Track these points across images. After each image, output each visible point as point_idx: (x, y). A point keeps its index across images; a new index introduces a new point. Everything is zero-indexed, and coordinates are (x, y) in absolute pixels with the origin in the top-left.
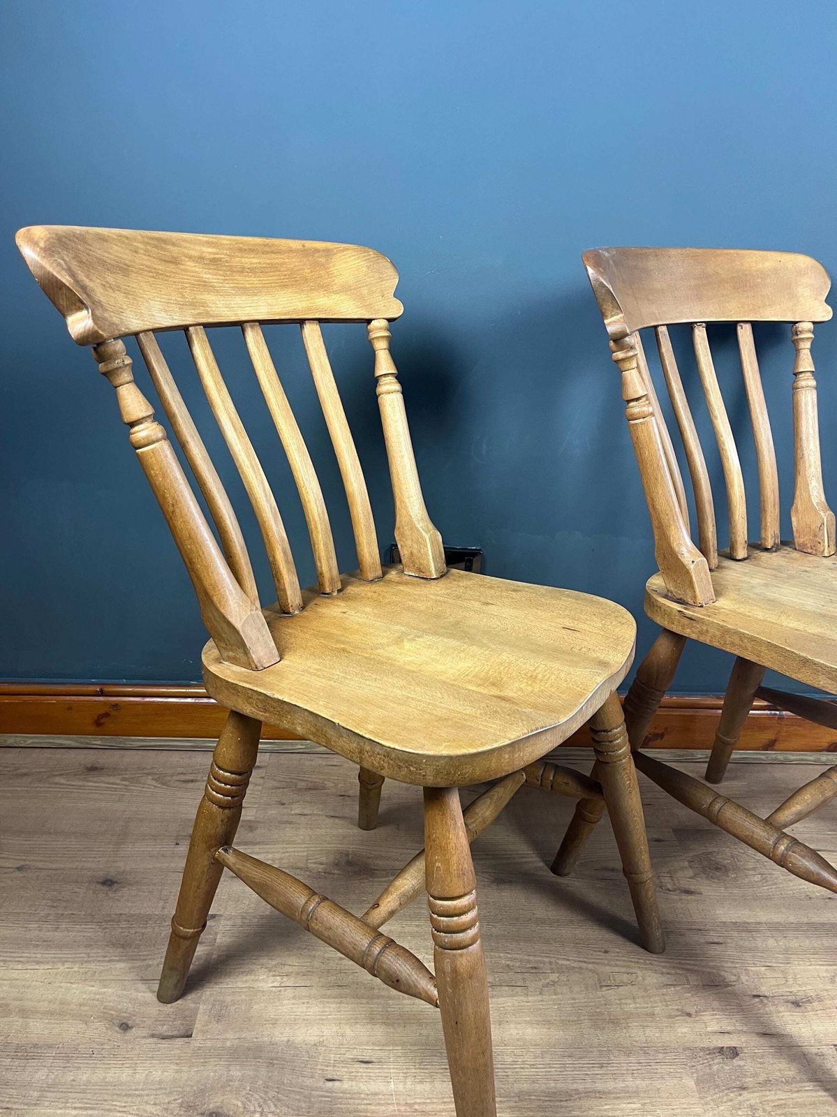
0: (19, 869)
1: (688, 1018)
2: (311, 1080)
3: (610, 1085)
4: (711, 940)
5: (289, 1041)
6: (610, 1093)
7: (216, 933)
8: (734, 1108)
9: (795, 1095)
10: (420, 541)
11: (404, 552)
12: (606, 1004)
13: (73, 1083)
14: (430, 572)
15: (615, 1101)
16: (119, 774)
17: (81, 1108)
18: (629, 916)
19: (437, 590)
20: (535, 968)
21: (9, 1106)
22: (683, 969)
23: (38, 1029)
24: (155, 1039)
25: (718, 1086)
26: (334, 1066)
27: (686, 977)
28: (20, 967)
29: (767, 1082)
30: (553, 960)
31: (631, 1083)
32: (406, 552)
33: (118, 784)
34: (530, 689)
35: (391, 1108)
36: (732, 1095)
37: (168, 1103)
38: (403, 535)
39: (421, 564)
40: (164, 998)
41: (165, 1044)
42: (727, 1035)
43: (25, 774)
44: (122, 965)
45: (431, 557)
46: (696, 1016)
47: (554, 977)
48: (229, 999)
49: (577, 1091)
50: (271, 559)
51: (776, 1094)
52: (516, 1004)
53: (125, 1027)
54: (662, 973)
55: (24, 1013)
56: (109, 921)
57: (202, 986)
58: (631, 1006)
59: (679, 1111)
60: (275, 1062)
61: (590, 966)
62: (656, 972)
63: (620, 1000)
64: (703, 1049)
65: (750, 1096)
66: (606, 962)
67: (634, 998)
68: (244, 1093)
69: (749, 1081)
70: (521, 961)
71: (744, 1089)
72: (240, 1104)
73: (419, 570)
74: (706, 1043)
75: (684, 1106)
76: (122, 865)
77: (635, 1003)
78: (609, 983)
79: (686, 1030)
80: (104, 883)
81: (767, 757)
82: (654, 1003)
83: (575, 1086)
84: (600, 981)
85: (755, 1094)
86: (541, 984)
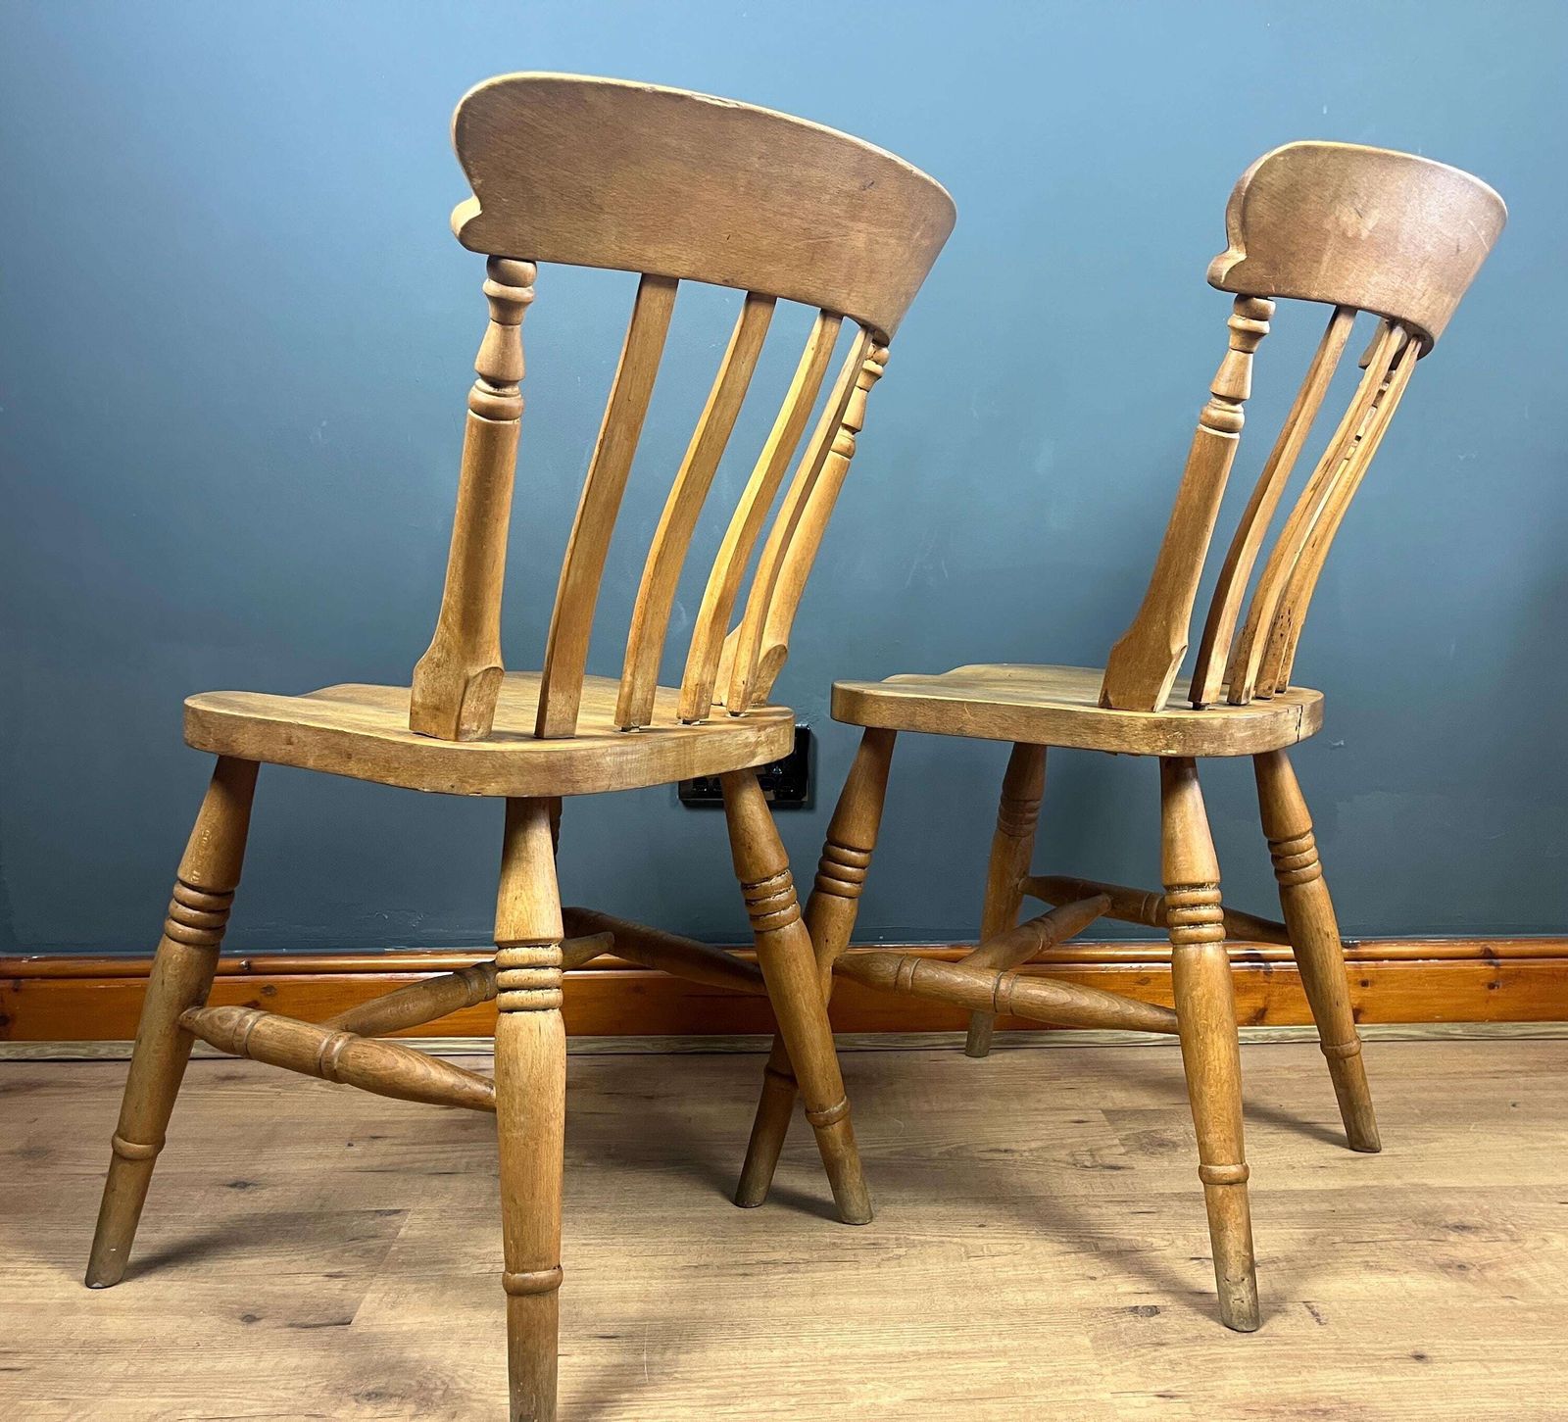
1: (1091, 1282)
3: (966, 1347)
4: (1139, 1210)
7: (400, 1227)
8: (1145, 1363)
9: (1236, 1350)
12: (972, 1274)
13: (165, 1374)
15: (968, 1361)
20: (874, 1244)
22: (1091, 1238)
23: (119, 1325)
24: (294, 1329)
25: (1125, 1343)
29: (1195, 1339)
31: (997, 1343)
33: (266, 1091)
36: (1143, 1351)
37: (307, 1387)
41: (308, 1333)
42: (1144, 1296)
44: (253, 1261)
46: (1104, 1280)
47: (900, 1252)
48: (409, 1286)
51: (1209, 1349)
52: (841, 1278)
53: (250, 1319)
54: (1061, 1242)
55: (99, 1310)
57: (372, 1275)
58: (1010, 1274)
59: (1064, 1368)
61: (956, 1240)
62: (1052, 1241)
63: (994, 1268)
64: (1108, 1309)
65: (1169, 1351)
66: (980, 1236)
67: (1014, 1266)
69: (1171, 1338)
70: (854, 1239)
71: (1163, 1345)
72: (413, 1383)
74: (1114, 1303)
75: (1071, 1363)
76: (262, 1168)
77: (1017, 1270)
78: (981, 1253)
79: (1086, 1292)
80: (234, 1185)
81: (1255, 1036)
82: (1043, 1269)
83: (914, 1348)
84: (967, 1252)
85: (1179, 1350)
86: (879, 1259)
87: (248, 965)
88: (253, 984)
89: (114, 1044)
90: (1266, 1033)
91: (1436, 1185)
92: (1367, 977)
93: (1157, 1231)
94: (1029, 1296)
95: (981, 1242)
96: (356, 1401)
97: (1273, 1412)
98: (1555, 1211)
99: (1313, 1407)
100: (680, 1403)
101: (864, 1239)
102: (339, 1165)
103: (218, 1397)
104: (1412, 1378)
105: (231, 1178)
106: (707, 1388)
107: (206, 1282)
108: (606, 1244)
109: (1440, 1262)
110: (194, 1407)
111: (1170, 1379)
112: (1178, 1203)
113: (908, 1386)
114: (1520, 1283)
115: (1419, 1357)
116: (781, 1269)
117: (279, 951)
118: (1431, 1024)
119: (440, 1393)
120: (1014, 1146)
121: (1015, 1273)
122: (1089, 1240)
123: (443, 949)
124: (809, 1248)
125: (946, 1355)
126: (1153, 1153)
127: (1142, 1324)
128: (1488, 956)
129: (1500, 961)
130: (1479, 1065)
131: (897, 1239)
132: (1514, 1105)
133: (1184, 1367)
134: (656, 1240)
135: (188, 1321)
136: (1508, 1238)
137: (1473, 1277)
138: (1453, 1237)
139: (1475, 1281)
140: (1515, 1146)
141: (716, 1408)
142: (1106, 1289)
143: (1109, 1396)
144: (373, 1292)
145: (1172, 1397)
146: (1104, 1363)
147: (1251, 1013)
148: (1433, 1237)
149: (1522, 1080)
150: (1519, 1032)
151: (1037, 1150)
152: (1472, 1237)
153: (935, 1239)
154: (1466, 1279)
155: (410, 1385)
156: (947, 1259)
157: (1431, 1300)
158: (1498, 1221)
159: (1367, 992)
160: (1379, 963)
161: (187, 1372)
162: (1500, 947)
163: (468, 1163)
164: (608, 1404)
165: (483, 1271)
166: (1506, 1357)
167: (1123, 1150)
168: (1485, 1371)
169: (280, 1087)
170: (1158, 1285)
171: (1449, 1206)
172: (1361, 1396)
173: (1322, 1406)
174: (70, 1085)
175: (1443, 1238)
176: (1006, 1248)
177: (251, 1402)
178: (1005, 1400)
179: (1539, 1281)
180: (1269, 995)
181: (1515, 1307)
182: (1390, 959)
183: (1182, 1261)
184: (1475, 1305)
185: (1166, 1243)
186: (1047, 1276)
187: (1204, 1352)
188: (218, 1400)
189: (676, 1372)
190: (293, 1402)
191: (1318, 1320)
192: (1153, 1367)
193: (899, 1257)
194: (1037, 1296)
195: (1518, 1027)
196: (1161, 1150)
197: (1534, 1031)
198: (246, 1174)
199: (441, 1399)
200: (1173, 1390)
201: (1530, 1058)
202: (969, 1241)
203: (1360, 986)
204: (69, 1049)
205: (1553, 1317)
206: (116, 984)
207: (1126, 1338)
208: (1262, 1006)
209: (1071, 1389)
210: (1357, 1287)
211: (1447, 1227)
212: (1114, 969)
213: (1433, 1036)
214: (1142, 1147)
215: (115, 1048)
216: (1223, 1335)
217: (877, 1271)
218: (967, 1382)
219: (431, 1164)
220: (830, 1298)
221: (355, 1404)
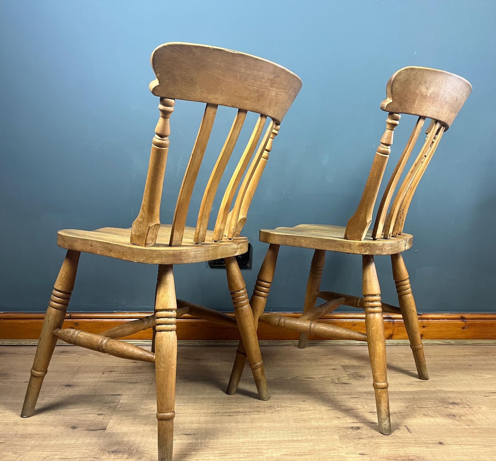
1: (338, 419)
3: (300, 438)
4: (353, 397)
6: (299, 440)
7: (120, 400)
8: (355, 444)
9: (384, 440)
12: (301, 416)
13: (48, 445)
15: (301, 443)
17: (51, 452)
20: (270, 407)
21: (16, 451)
23: (32, 429)
24: (88, 431)
25: (349, 438)
27: (340, 408)
29: (371, 437)
31: (310, 437)
33: (76, 356)
36: (355, 440)
37: (93, 449)
41: (93, 432)
42: (355, 423)
44: (74, 410)
46: (342, 418)
48: (124, 418)
51: (376, 440)
52: (260, 417)
53: (74, 428)
54: (329, 407)
56: (68, 397)
57: (112, 415)
59: (330, 445)
61: (296, 406)
62: (326, 406)
63: (308, 414)
64: (344, 427)
65: (363, 441)
66: (303, 404)
67: (314, 414)
69: (364, 436)
70: (264, 405)
71: (361, 438)
72: (127, 448)
74: (346, 426)
75: (333, 444)
76: (76, 380)
78: (304, 410)
79: (337, 422)
80: (67, 386)
81: (389, 343)
82: (324, 415)
83: (283, 439)
84: (299, 409)
85: (366, 440)
86: (272, 411)
87: (70, 316)
88: (71, 322)
89: (26, 341)
90: (392, 342)
91: (446, 390)
92: (425, 325)
93: (359, 404)
94: (319, 423)
95: (304, 406)
96: (109, 453)
97: (395, 459)
98: (483, 399)
99: (408, 458)
100: (211, 455)
101: (267, 405)
102: (100, 380)
103: (64, 452)
104: (439, 450)
105: (65, 383)
106: (219, 450)
107: (60, 416)
108: (186, 406)
109: (447, 414)
110: (57, 455)
111: (363, 449)
112: (365, 395)
113: (282, 450)
114: (472, 421)
115: (441, 443)
116: (242, 414)
117: (80, 312)
118: (444, 340)
119: (135, 451)
120: (314, 377)
121: (315, 416)
122: (337, 406)
123: (132, 311)
124: (250, 408)
125: (293, 441)
126: (357, 379)
127: (355, 432)
128: (463, 318)
129: (466, 320)
130: (459, 353)
131: (277, 405)
132: (470, 366)
133: (368, 445)
134: (201, 404)
135: (54, 428)
136: (468, 407)
137: (457, 419)
138: (451, 406)
139: (458, 420)
140: (470, 379)
141: (222, 457)
142: (343, 421)
143: (344, 454)
144: (112, 420)
145: (364, 455)
146: (343, 444)
147: (388, 335)
148: (445, 406)
149: (472, 358)
150: (472, 343)
151: (321, 378)
152: (457, 406)
153: (289, 405)
154: (455, 419)
155: (125, 449)
156: (293, 411)
157: (444, 426)
158: (465, 401)
159: (424, 329)
160: (429, 320)
161: (54, 444)
162: (466, 316)
163: (141, 380)
164: (187, 455)
165: (147, 413)
166: (467, 443)
167: (348, 378)
168: (461, 448)
169: (80, 355)
170: (360, 420)
171: (450, 397)
172: (423, 455)
173: (410, 458)
174: (12, 353)
175: (448, 407)
176: (311, 408)
177: (75, 454)
178: (312, 455)
179: (478, 420)
180: (394, 330)
181: (470, 428)
182: (432, 319)
183: (367, 413)
184: (458, 427)
185: (362, 407)
186: (324, 417)
187: (374, 441)
188: (65, 453)
189: (209, 445)
190: (89, 454)
191: (409, 432)
192: (358, 445)
193: (278, 411)
194: (321, 423)
195: (472, 341)
196: (360, 378)
197: (477, 342)
198: (71, 383)
199: (135, 453)
200: (364, 452)
201: (475, 351)
202: (300, 406)
203: (422, 327)
204: (12, 342)
205: (482, 431)
206: (27, 321)
207: (350, 437)
208: (391, 334)
209: (333, 452)
210: (421, 421)
211: (449, 403)
212: (345, 321)
213: (445, 344)
214: (354, 377)
215: (27, 342)
216: (380, 436)
217: (271, 415)
218: (300, 449)
219: (130, 380)
220: (257, 423)
221: (109, 455)
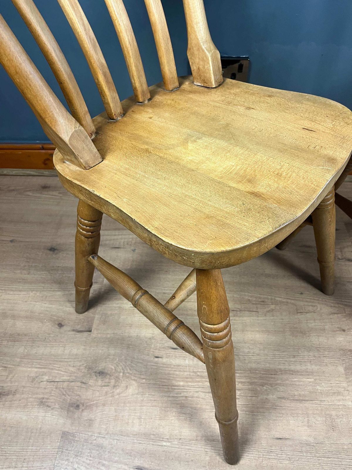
0: (12, 241)
1: (343, 333)
2: (148, 357)
3: (298, 367)
5: (137, 336)
6: (298, 372)
10: (204, 60)
11: (194, 68)
12: (299, 323)
13: (36, 354)
14: (211, 83)
15: (300, 377)
16: (58, 191)
17: (39, 368)
18: (316, 274)
19: (216, 96)
20: (263, 302)
21: (6, 366)
22: (342, 304)
23: (20, 325)
24: (74, 332)
26: (159, 350)
27: (344, 309)
28: (12, 293)
30: (273, 297)
31: (310, 367)
32: (195, 68)
33: (57, 196)
34: (276, 185)
35: (186, 373)
37: (80, 366)
38: (193, 54)
39: (205, 77)
40: (79, 311)
41: (79, 335)
43: (13, 190)
44: (59, 293)
45: (212, 72)
46: (348, 332)
47: (273, 307)
48: (109, 313)
49: (281, 370)
50: (96, 80)
52: (252, 321)
53: (60, 325)
54: (331, 307)
55: (14, 317)
56: (53, 270)
57: (97, 305)
58: (313, 324)
59: (334, 384)
60: (131, 346)
61: (293, 301)
62: (327, 305)
63: (307, 320)
64: (350, 351)
66: (301, 299)
67: (314, 320)
68: (115, 362)
70: (256, 298)
72: (113, 367)
73: (204, 81)
75: (337, 382)
76: (59, 240)
77: (315, 322)
78: (302, 311)
79: (342, 339)
80: (51, 250)
82: (325, 322)
83: (280, 367)
84: (297, 310)
86: (265, 310)
96: (96, 376)
100: (200, 389)
101: (260, 298)
103: (53, 369)
105: (50, 245)
107: (46, 303)
124: (241, 302)
131: (271, 299)
144: (98, 314)
146: (349, 384)
153: (285, 301)
155: (112, 369)
163: (124, 242)
164: (176, 388)
177: (63, 373)
178: (314, 402)
186: (326, 327)
188: (53, 371)
189: (198, 371)
190: (76, 374)
193: (273, 310)
198: (54, 244)
202: (297, 303)
209: (337, 398)
217: (265, 318)
220: (249, 333)
221: (95, 378)
